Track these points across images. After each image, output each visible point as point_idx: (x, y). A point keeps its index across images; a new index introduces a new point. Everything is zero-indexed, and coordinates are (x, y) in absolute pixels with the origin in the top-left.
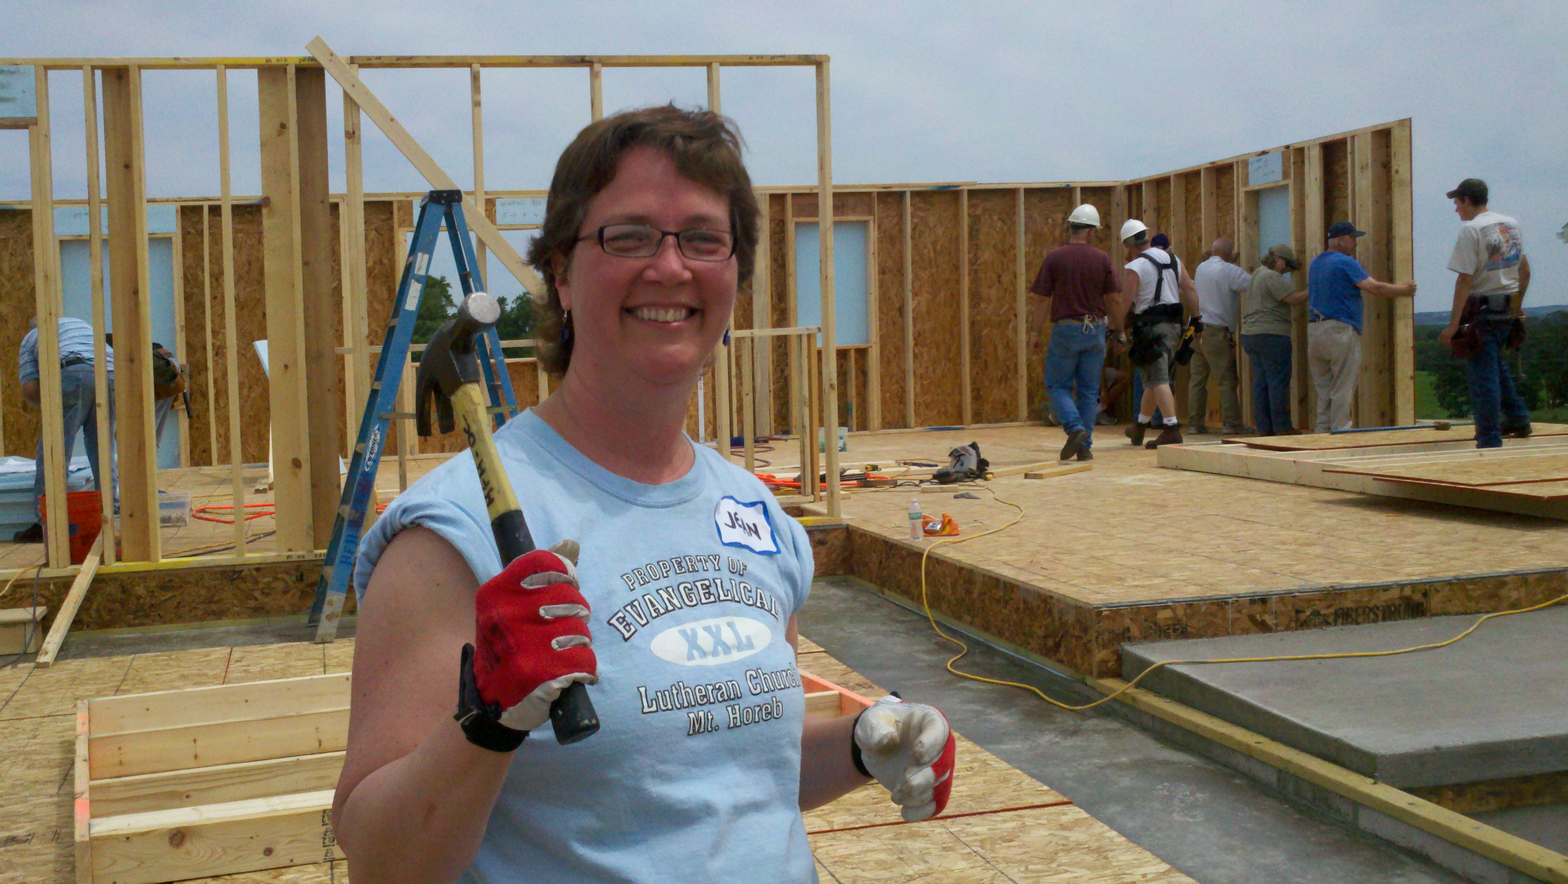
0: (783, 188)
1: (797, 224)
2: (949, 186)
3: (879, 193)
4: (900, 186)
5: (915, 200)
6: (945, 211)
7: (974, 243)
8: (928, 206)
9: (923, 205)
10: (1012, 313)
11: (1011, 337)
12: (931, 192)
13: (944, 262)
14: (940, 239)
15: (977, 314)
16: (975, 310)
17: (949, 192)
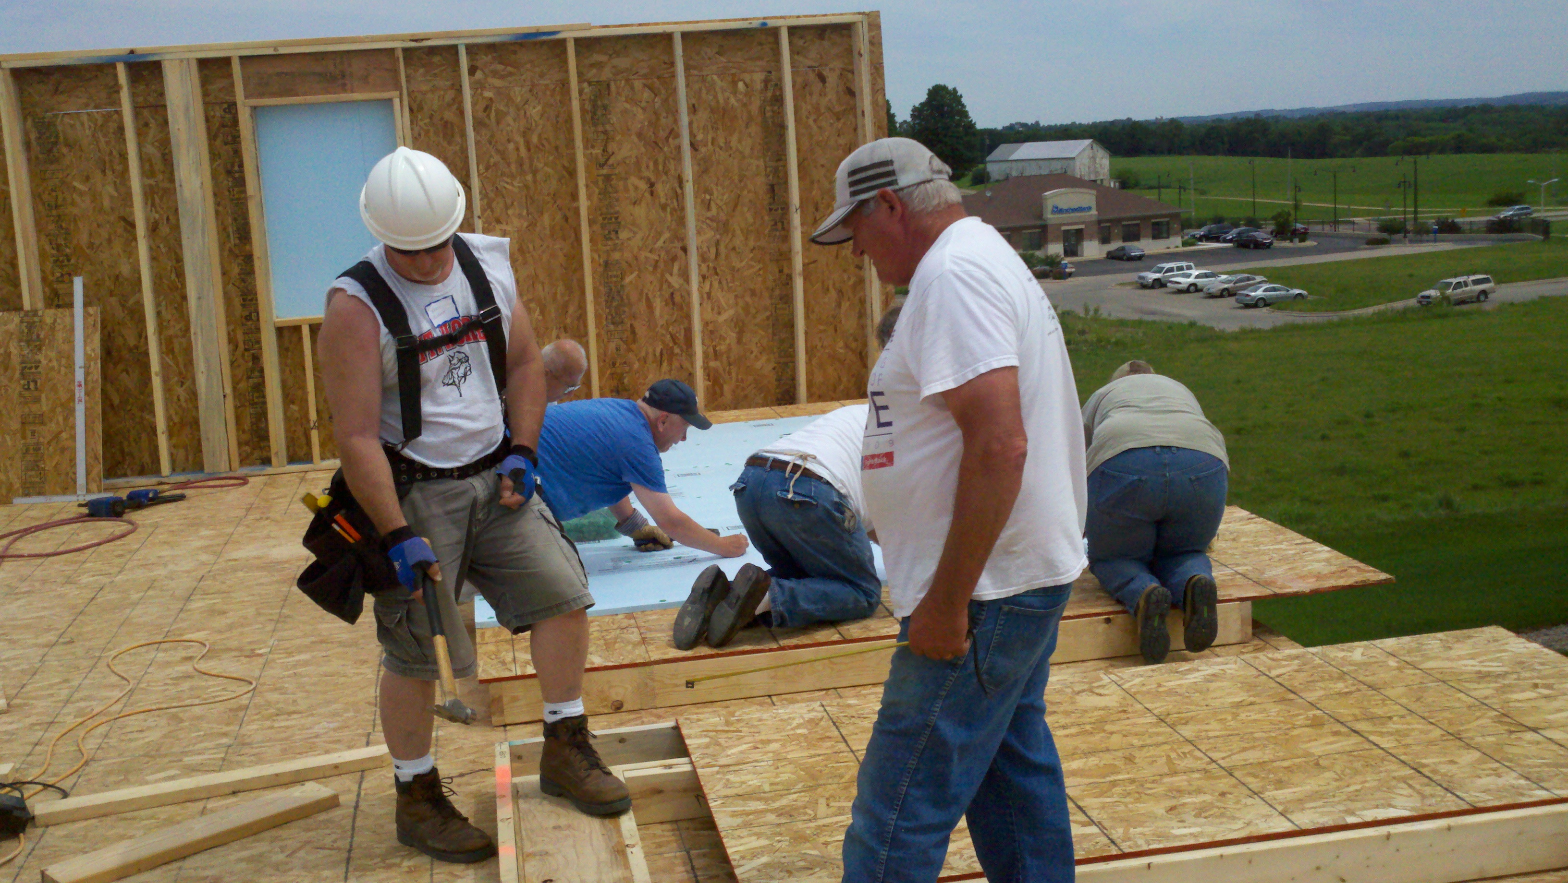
0: (221, 48)
1: (254, 108)
2: (540, 34)
3: (407, 51)
4: (447, 35)
5: (484, 59)
6: (542, 76)
7: (600, 128)
8: (509, 69)
9: (500, 67)
10: (678, 245)
11: (676, 286)
12: (511, 44)
13: (546, 164)
14: (537, 126)
15: (614, 250)
16: (610, 243)
17: (544, 43)
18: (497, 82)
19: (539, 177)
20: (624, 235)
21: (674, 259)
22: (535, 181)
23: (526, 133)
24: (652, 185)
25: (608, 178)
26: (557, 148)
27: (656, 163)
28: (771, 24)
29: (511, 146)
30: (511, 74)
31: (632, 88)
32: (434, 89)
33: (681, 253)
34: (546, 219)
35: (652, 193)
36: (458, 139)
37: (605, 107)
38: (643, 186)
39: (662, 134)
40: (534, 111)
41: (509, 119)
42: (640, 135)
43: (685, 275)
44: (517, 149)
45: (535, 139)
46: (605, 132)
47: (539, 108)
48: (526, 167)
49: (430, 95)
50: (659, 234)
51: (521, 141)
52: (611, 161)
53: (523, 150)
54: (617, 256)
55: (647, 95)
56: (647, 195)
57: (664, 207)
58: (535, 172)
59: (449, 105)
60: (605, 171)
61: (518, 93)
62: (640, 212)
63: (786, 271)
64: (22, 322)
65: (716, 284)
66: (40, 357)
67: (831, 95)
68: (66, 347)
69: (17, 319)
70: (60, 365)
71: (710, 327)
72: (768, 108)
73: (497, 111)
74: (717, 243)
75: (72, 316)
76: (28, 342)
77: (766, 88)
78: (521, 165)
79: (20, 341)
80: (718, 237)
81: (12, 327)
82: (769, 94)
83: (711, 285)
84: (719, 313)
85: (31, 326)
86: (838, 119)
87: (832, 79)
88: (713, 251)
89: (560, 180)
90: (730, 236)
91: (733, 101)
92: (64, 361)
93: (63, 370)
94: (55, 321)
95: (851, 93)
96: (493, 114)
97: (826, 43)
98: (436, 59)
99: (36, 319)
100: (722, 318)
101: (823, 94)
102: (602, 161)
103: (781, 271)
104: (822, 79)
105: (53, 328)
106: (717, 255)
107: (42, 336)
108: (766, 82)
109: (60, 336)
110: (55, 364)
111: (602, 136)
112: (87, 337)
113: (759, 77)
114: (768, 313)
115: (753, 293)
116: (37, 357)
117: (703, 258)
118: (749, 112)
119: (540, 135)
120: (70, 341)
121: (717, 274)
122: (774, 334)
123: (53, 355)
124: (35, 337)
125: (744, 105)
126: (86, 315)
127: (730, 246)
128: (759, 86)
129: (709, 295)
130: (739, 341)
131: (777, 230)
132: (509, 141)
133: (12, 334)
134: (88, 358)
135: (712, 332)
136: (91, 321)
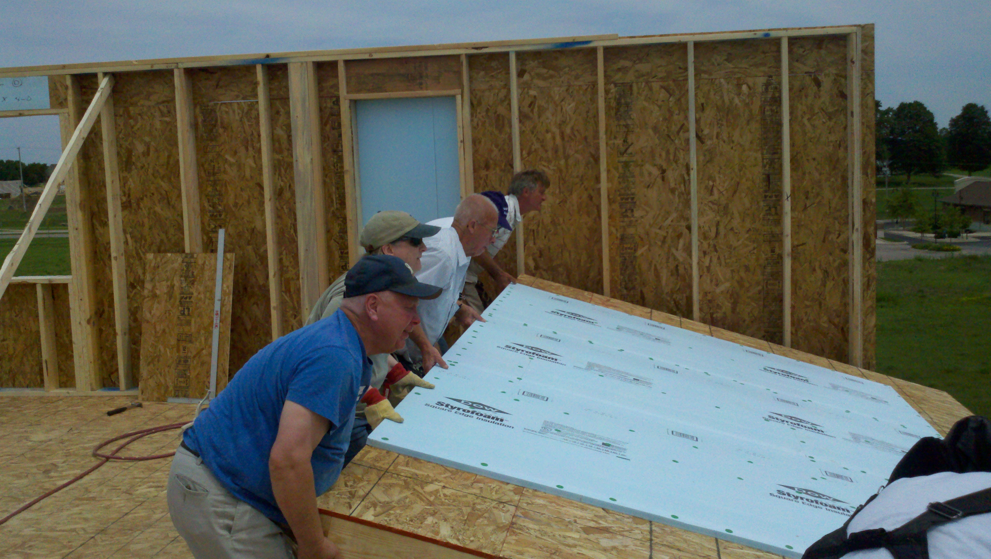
1: (352, 101)
3: (469, 56)
4: (500, 44)
5: (532, 64)
6: (577, 77)
7: (622, 122)
8: (551, 72)
9: (544, 71)
10: (684, 224)
11: (681, 259)
12: (555, 52)
13: (576, 152)
14: (570, 119)
15: (630, 224)
16: (626, 219)
17: (579, 51)
18: (541, 83)
19: (571, 161)
20: (638, 213)
21: (679, 236)
22: (567, 165)
23: (561, 124)
24: (664, 171)
25: (626, 165)
26: (586, 138)
27: (668, 152)
28: (773, 34)
29: (549, 136)
30: (552, 77)
31: (651, 89)
32: (491, 88)
33: (686, 231)
34: (575, 196)
35: (663, 179)
36: (507, 129)
37: (627, 105)
38: (656, 172)
39: (674, 128)
40: (569, 107)
41: (549, 114)
42: (655, 129)
43: (688, 250)
44: (554, 138)
45: (568, 131)
46: (627, 126)
47: (573, 105)
48: (560, 153)
49: (487, 93)
50: (668, 213)
51: (557, 131)
52: (629, 151)
53: (558, 138)
54: (631, 231)
55: (663, 95)
56: (659, 180)
57: (673, 191)
58: (567, 158)
59: (502, 101)
60: (624, 158)
61: (557, 92)
62: (652, 194)
63: (777, 251)
64: (183, 262)
65: (715, 260)
66: (193, 290)
67: (825, 98)
68: (209, 283)
69: (180, 260)
70: (205, 297)
71: (709, 297)
72: (768, 108)
73: (539, 107)
74: (718, 224)
75: (216, 259)
76: (186, 277)
77: (767, 89)
78: (556, 152)
79: (181, 276)
80: (718, 218)
81: (176, 265)
82: (769, 96)
83: (711, 261)
84: (717, 285)
85: (188, 265)
86: (830, 119)
87: (827, 83)
88: (714, 230)
89: (587, 164)
90: (729, 218)
91: (737, 101)
92: (208, 294)
93: (207, 301)
94: (205, 262)
95: (843, 96)
96: (536, 109)
97: (823, 52)
98: (494, 64)
99: (192, 260)
100: (718, 291)
101: (817, 96)
102: (623, 149)
103: (773, 251)
104: (818, 84)
105: (203, 269)
106: (717, 234)
107: (195, 274)
108: (767, 85)
109: (207, 274)
110: (202, 296)
111: (625, 129)
112: (224, 277)
113: (761, 80)
114: (760, 288)
115: (747, 268)
116: (191, 290)
117: (704, 236)
118: (751, 111)
119: (572, 129)
120: (213, 279)
121: (716, 251)
122: (765, 306)
123: (201, 289)
124: (190, 274)
125: (747, 105)
126: (225, 259)
127: (729, 227)
128: (760, 89)
129: (708, 268)
130: (734, 310)
131: (770, 214)
132: (547, 131)
133: (176, 270)
134: (223, 292)
135: (710, 301)
136: (228, 264)
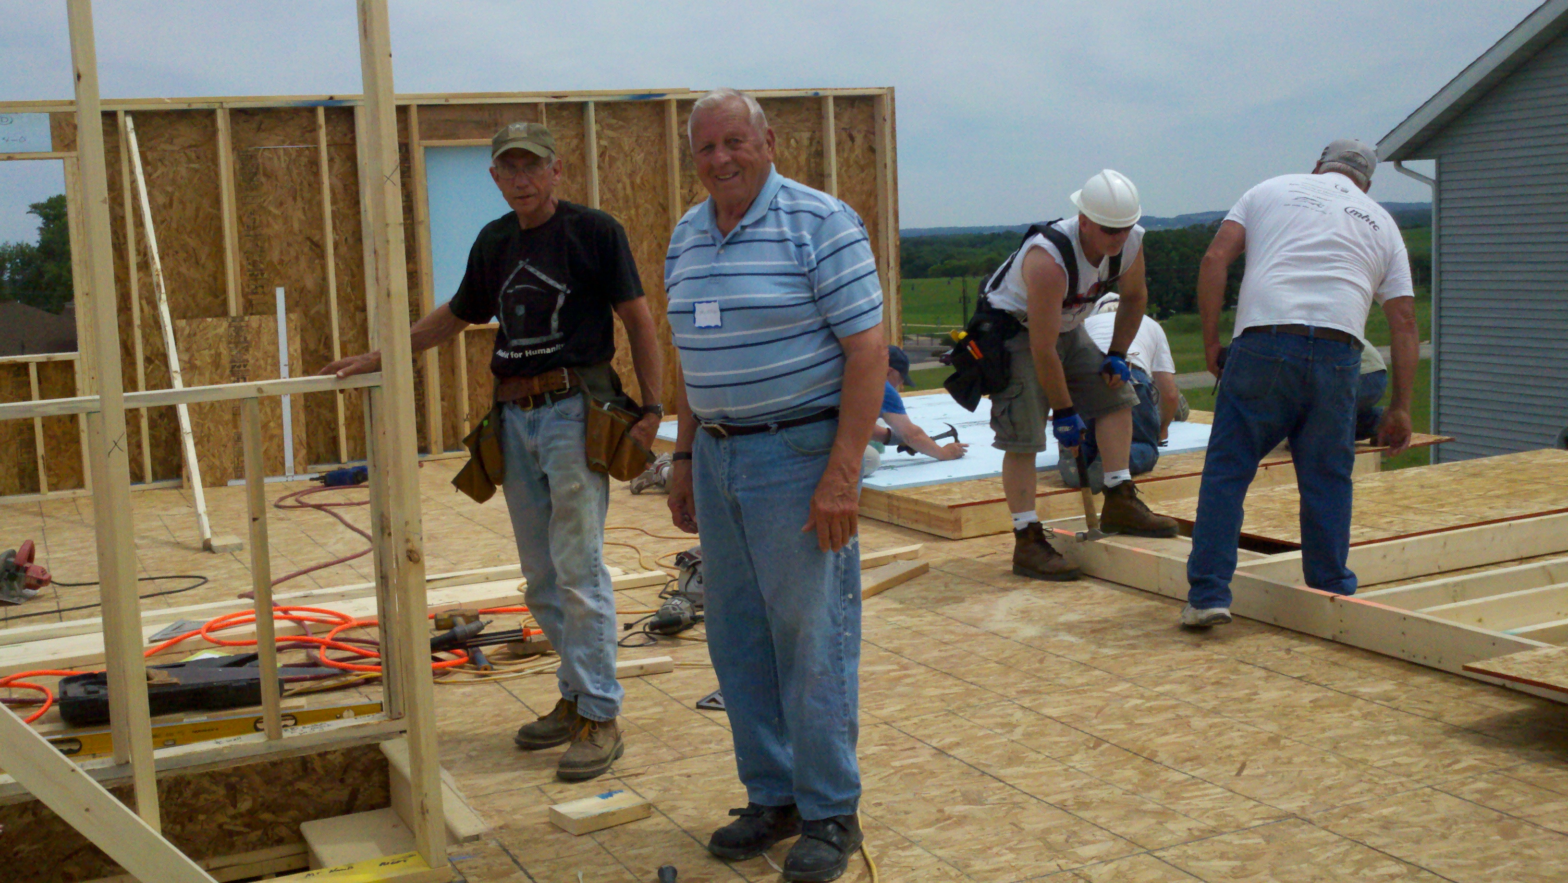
2: (650, 95)
3: (547, 105)
4: (580, 94)
5: (604, 114)
6: (646, 129)
8: (621, 123)
9: (614, 121)
12: (626, 103)
13: (646, 201)
14: (640, 169)
17: (647, 104)
18: (610, 133)
19: (641, 211)
22: (637, 215)
23: (631, 175)
26: (654, 188)
28: (821, 93)
29: (620, 186)
30: (622, 127)
36: (579, 179)
40: (639, 157)
41: (619, 164)
44: (624, 188)
45: (638, 180)
47: (643, 155)
48: (631, 202)
51: (629, 181)
58: (637, 207)
59: (574, 151)
61: (627, 143)
64: (230, 326)
66: (248, 357)
67: (858, 151)
68: (271, 348)
69: (225, 324)
70: (266, 363)
72: (812, 160)
73: (610, 156)
75: (276, 321)
76: (237, 344)
77: (811, 144)
78: (627, 202)
79: (230, 343)
81: (221, 330)
82: (813, 149)
85: (238, 330)
86: (863, 171)
87: (859, 138)
89: (656, 214)
91: (786, 154)
92: (269, 361)
93: (269, 367)
94: (260, 326)
95: (875, 150)
96: (607, 159)
97: (855, 110)
98: (565, 113)
99: (243, 324)
101: (852, 150)
104: (852, 138)
105: (258, 332)
107: (249, 338)
108: (811, 139)
109: (265, 339)
110: (262, 362)
112: (289, 339)
113: (806, 135)
116: (245, 357)
118: (798, 162)
119: (642, 178)
120: (275, 343)
123: (259, 355)
124: (242, 339)
125: (796, 158)
126: (288, 320)
128: (806, 142)
132: (618, 181)
133: (221, 337)
134: (291, 357)
136: (292, 325)
